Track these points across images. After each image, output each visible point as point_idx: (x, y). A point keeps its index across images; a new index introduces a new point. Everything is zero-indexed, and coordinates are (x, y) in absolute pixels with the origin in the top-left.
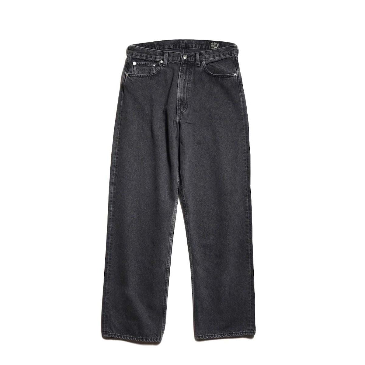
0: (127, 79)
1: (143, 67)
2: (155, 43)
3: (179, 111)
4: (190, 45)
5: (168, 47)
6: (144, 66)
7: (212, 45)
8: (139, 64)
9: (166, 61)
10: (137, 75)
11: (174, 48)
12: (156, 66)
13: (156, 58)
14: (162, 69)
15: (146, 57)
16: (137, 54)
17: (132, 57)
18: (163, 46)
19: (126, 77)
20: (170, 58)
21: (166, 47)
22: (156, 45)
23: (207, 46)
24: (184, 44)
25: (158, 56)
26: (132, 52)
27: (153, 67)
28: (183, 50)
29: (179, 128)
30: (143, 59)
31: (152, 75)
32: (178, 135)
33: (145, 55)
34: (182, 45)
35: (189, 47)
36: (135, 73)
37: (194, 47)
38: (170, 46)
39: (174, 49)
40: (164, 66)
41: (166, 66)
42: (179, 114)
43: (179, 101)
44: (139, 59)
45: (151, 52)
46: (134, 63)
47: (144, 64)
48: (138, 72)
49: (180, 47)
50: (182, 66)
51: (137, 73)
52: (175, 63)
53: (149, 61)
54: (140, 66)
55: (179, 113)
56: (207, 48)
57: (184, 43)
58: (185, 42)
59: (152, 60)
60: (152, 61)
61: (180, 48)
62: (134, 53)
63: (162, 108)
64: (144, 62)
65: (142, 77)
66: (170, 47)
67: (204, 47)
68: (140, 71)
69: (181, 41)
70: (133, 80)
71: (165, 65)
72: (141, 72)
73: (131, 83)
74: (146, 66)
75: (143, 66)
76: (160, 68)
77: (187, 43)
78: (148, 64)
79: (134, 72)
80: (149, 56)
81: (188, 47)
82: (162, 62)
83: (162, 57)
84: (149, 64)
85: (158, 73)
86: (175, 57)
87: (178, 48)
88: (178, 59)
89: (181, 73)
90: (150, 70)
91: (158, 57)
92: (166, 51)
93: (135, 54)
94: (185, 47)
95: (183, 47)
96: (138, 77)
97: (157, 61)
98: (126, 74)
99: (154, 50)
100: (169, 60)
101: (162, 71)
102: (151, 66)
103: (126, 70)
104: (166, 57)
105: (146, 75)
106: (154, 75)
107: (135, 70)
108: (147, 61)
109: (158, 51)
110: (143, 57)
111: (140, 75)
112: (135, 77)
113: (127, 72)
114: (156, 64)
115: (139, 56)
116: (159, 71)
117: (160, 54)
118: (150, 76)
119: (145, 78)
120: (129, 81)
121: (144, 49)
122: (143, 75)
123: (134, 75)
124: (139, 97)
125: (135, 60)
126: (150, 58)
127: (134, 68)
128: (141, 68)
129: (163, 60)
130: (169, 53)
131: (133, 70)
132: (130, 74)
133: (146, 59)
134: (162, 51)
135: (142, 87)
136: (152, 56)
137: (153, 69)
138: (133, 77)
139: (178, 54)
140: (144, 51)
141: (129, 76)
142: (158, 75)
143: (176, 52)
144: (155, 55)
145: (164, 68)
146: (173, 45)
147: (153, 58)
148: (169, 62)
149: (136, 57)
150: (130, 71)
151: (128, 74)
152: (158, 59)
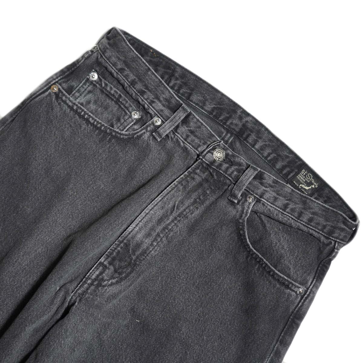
0: (46, 97)
1: (108, 101)
2: (178, 69)
3: (97, 273)
4: (253, 137)
5: (200, 101)
6: (112, 100)
7: (300, 177)
9: (167, 129)
10: (78, 107)
11: (211, 113)
12: (138, 121)
13: (152, 102)
14: (146, 138)
15: (133, 83)
16: (113, 59)
17: (97, 58)
18: (192, 90)
19: (49, 91)
20: (183, 129)
21: (195, 98)
22: (177, 75)
23: (288, 169)
24: (240, 124)
25: (160, 101)
27: (131, 116)
28: (229, 135)
29: (59, 315)
30: (122, 82)
31: (114, 134)
32: (46, 329)
33: (132, 77)
34: (234, 122)
35: (246, 139)
36: (76, 98)
37: (257, 147)
38: (207, 103)
39: (211, 116)
40: (153, 135)
41: (159, 140)
42: (89, 282)
43: (122, 245)
44: (111, 74)
45: (150, 82)
46: (95, 76)
47: (113, 95)
48: (89, 102)
49: (227, 121)
50: (194, 172)
51: (81, 101)
52: (185, 149)
53: (131, 96)
54: (102, 92)
55: (94, 277)
56: (284, 172)
57: (244, 120)
58: (247, 122)
59: (140, 100)
60: (139, 102)
61: (225, 123)
64: (119, 92)
65: (87, 121)
66: (204, 104)
67: (279, 165)
68: (95, 102)
69: (239, 112)
70: (57, 109)
71: (160, 136)
72: (92, 107)
73: (48, 112)
74: (117, 102)
75: (109, 98)
76: (144, 133)
77: (249, 125)
78: (124, 102)
79: (77, 94)
80: (139, 86)
81: (244, 136)
82: (159, 123)
83: (167, 112)
84: (127, 105)
85: (129, 138)
86: (195, 136)
87: (222, 121)
88: (199, 146)
89: (180, 182)
90: (118, 120)
91: (159, 104)
92: (186, 107)
93: (110, 57)
95: (234, 129)
96: (76, 112)
97: (149, 113)
98: (56, 84)
99: (161, 82)
100: (179, 131)
101: (143, 143)
102: (125, 112)
103: (61, 77)
104: (174, 120)
105: (98, 122)
106: (115, 137)
107: (84, 92)
108: (127, 95)
109: (167, 92)
110: (124, 77)
111: (85, 112)
112: (69, 106)
113: (60, 82)
114: (142, 117)
115: (116, 69)
116: (135, 136)
117: (169, 104)
118: (106, 132)
119: (90, 128)
120: (46, 107)
121: (139, 60)
122: (91, 117)
123: (70, 101)
124: (36, 160)
125: (102, 70)
126: (138, 92)
127: (84, 86)
128: (102, 97)
129: (163, 120)
130: (191, 117)
131: (80, 88)
132: (62, 92)
133: (126, 87)
134: (178, 101)
135: (66, 142)
136: (145, 92)
137: (125, 121)
138: (62, 103)
139: (208, 133)
140: (139, 67)
141: (57, 95)
142: (126, 144)
143: (207, 126)
144: (157, 94)
145: (150, 140)
146: (215, 105)
147: (146, 100)
148: (174, 137)
149: (107, 64)
150: (71, 86)
151: (59, 89)
152: (155, 112)
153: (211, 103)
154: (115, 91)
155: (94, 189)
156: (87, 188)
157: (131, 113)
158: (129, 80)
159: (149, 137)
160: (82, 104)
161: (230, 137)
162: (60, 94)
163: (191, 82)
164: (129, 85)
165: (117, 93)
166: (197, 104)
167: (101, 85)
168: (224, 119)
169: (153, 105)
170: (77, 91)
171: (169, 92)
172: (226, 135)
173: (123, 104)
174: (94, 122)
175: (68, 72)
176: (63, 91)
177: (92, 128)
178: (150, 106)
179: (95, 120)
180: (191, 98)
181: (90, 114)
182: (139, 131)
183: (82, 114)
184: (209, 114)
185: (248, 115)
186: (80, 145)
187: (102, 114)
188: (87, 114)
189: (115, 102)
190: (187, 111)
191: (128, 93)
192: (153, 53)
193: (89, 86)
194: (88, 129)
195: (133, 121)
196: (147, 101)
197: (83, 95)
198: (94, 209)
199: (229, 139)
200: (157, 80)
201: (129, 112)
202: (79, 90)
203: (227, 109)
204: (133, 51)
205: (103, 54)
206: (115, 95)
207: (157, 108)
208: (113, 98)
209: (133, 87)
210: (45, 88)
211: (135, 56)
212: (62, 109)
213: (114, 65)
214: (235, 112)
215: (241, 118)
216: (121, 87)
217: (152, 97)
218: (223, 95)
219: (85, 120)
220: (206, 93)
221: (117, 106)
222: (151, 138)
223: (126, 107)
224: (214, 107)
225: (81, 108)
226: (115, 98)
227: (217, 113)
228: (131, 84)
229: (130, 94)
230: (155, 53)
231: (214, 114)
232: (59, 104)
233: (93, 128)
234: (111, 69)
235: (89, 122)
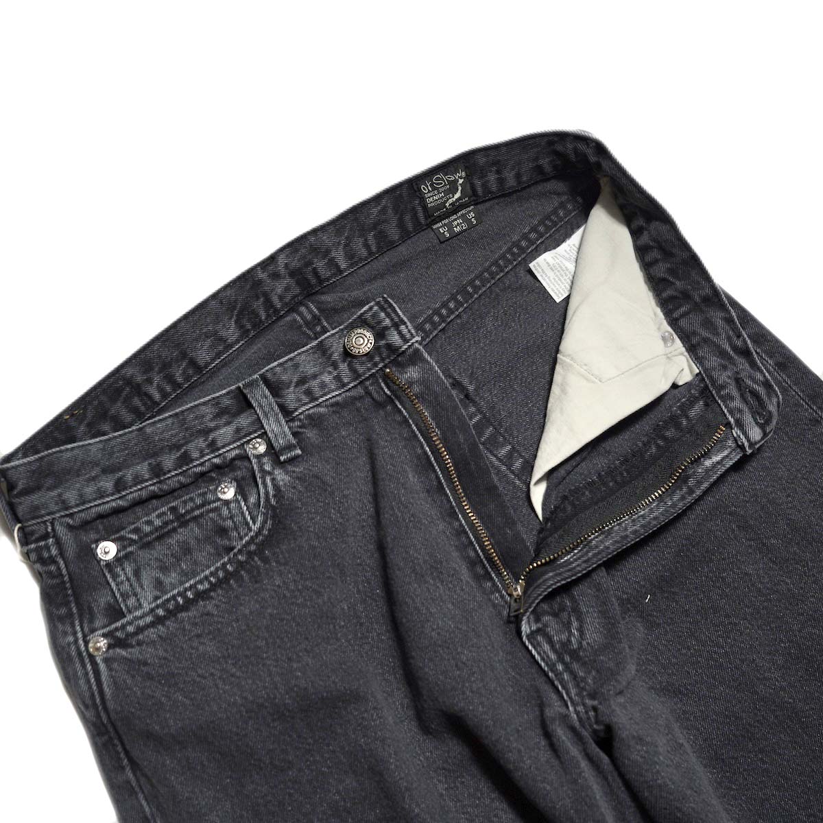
0: (110, 669)
1: (172, 541)
6: (174, 530)
8: (134, 537)
10: (163, 605)
12: (241, 491)
13: (213, 446)
15: (157, 471)
17: (71, 527)
19: (99, 660)
25: (217, 428)
26: (54, 493)
27: (227, 503)
30: (144, 494)
33: (143, 469)
36: (140, 606)
40: (287, 461)
41: (298, 452)
45: (167, 435)
46: (108, 550)
47: (166, 523)
48: (158, 583)
51: (150, 598)
52: (336, 407)
53: (183, 486)
54: (148, 545)
59: (199, 469)
60: (203, 474)
62: (71, 496)
64: (164, 509)
65: (200, 595)
68: (164, 569)
70: (149, 653)
71: (290, 446)
72: (173, 577)
73: (149, 677)
74: (182, 520)
75: (168, 534)
78: (190, 505)
79: (132, 601)
80: (168, 461)
82: (262, 449)
83: (244, 421)
84: (198, 501)
85: (274, 517)
90: (223, 531)
91: (223, 431)
92: (247, 380)
93: (81, 496)
96: (171, 614)
97: (233, 459)
98: (89, 640)
99: (176, 414)
100: (291, 407)
101: (294, 488)
102: (212, 510)
103: (77, 623)
104: (267, 409)
105: (212, 574)
107: (131, 585)
108: (176, 494)
109: (203, 408)
110: (135, 485)
111: (179, 594)
112: (152, 625)
113: (86, 629)
114: (236, 480)
115: (112, 494)
116: (273, 502)
117: (228, 413)
119: (218, 595)
120: (133, 677)
122: (196, 584)
123: (141, 618)
124: (246, 735)
125: (101, 527)
126: (180, 467)
127: (119, 580)
128: (159, 550)
129: (259, 433)
130: (269, 375)
131: (119, 590)
132: (117, 629)
133: (160, 490)
134: (228, 393)
135: (229, 656)
136: (186, 452)
137: (231, 518)
138: (141, 637)
140: (126, 449)
141: (116, 642)
142: (285, 529)
144: (200, 432)
147: (202, 456)
149: (93, 510)
150: (106, 609)
151: (104, 636)
152: (232, 447)
154: (159, 516)
157: (219, 499)
158: (147, 476)
159: (287, 473)
160: (156, 598)
162: (119, 634)
164: (157, 482)
165: (164, 513)
167: (132, 542)
169: (219, 444)
170: (124, 601)
171: (204, 404)
173: (193, 510)
174: (210, 582)
175: (73, 605)
176: (113, 626)
177: (220, 592)
178: (220, 452)
179: (206, 578)
181: (187, 585)
182: (266, 490)
183: (181, 602)
186: (248, 626)
187: (196, 563)
188: (185, 592)
189: (180, 527)
190: (257, 381)
191: (174, 491)
192: (72, 415)
193: (123, 569)
194: (220, 601)
195: (237, 501)
196: (207, 454)
197: (138, 590)
200: (170, 421)
201: (214, 502)
202: (122, 595)
206: (166, 518)
207: (229, 438)
208: (170, 527)
209: (165, 474)
210: (89, 667)
212: (153, 642)
213: (101, 494)
216: (154, 501)
217: (201, 442)
219: (197, 601)
221: (192, 525)
222: (290, 468)
223: (203, 505)
225: (168, 600)
226: (172, 521)
228: (158, 476)
229: (177, 485)
230: (76, 410)
232: (139, 644)
233: (222, 589)
234: (107, 506)
235: (205, 592)
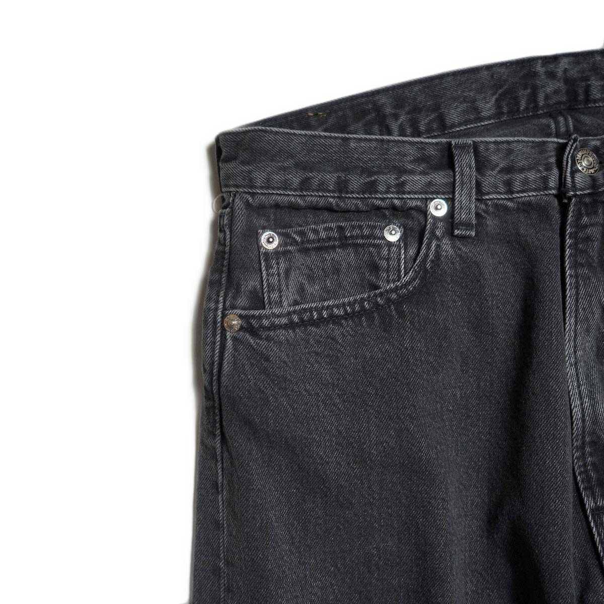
0: (235, 349)
4: (596, 85)
5: (464, 112)
6: (333, 247)
8: (298, 238)
9: (468, 204)
10: (299, 313)
11: (499, 114)
12: (405, 237)
13: (400, 188)
14: (451, 252)
15: (342, 187)
17: (248, 205)
18: (437, 108)
19: (228, 335)
20: (491, 178)
21: (454, 115)
22: (388, 110)
24: (560, 85)
25: (412, 172)
26: (246, 168)
27: (390, 244)
28: (561, 119)
30: (322, 202)
31: (394, 296)
33: (331, 178)
34: (549, 90)
35: (588, 99)
36: (280, 304)
38: (480, 104)
39: (505, 118)
40: (457, 236)
41: (472, 234)
43: (588, 449)
44: (293, 207)
45: (365, 157)
46: (269, 241)
47: (329, 239)
48: (301, 290)
50: (579, 227)
51: (291, 300)
52: (527, 207)
53: (358, 211)
54: (305, 251)
57: (560, 73)
58: (565, 70)
59: (378, 203)
60: (378, 208)
61: (536, 107)
62: (259, 177)
63: (477, 500)
64: (333, 225)
65: (333, 319)
66: (477, 110)
68: (311, 278)
69: (539, 69)
70: (274, 351)
71: (468, 226)
72: (313, 289)
73: (265, 371)
74: (344, 242)
75: (327, 249)
76: (438, 246)
77: (574, 73)
78: (356, 232)
79: (275, 296)
80: (356, 181)
81: (581, 97)
82: (444, 210)
83: (439, 178)
84: (366, 232)
85: (423, 279)
86: (522, 170)
87: (527, 109)
88: (545, 180)
89: (575, 265)
90: (375, 268)
91: (417, 178)
92: (461, 141)
93: (268, 180)
94: (564, 99)
95: (559, 103)
96: (303, 323)
97: (411, 208)
98: (226, 315)
99: (382, 141)
100: (485, 189)
101: (453, 263)
102: (375, 246)
103: (222, 294)
104: (465, 179)
105: (349, 303)
106: (402, 299)
107: (279, 281)
108: (347, 215)
109: (408, 147)
110: (318, 191)
111: (316, 309)
112: (285, 327)
113: (228, 303)
114: (405, 228)
115: (295, 190)
116: (428, 266)
117: (428, 163)
118: (379, 305)
119: (348, 326)
120: (252, 365)
121: (317, 141)
122: (333, 306)
123: (279, 316)
124: (328, 463)
125: (272, 217)
126: (364, 193)
127: (271, 271)
128: (313, 259)
129: (447, 197)
130: (482, 147)
131: (268, 280)
132: (253, 316)
133: (337, 205)
134: (437, 144)
135: (337, 385)
136: (375, 181)
137: (388, 260)
138: (272, 333)
139: (532, 147)
140: (325, 152)
141: (249, 328)
142: (428, 294)
143: (520, 139)
144: (395, 167)
145: (460, 249)
146: (493, 94)
147: (387, 192)
148: (486, 205)
149: (274, 197)
150: (251, 292)
151: (241, 316)
152: (416, 196)
153: (485, 98)
154: (325, 229)
155: (451, 411)
156: (443, 420)
157: (384, 238)
158: (331, 188)
159: (453, 247)
160: (296, 303)
161: (566, 120)
162: (253, 322)
163: (421, 98)
164: (338, 197)
165: (331, 229)
166: (466, 122)
167: (295, 242)
168: (528, 103)
169: (407, 188)
170: (269, 292)
171: (411, 143)
172: (557, 123)
173: (357, 237)
174: (345, 310)
175: (224, 276)
176: (252, 312)
177: (350, 322)
178: (405, 196)
179: (344, 305)
180: (448, 122)
181: (326, 304)
182: (427, 252)
183: (315, 317)
184: (499, 118)
185: (555, 59)
186: (364, 367)
187: (340, 285)
188: (322, 309)
189: (339, 247)
190: (469, 146)
191: (348, 211)
192: (316, 115)
193: (278, 264)
194: (347, 331)
195: (399, 247)
196: (392, 193)
197: (284, 287)
198: (480, 439)
199: (567, 125)
200: (374, 144)
201: (379, 238)
202: (269, 285)
203: (517, 83)
204: (295, 134)
205: (251, 187)
206: (332, 234)
207: (418, 187)
208: (331, 243)
209: (347, 193)
210: (218, 338)
211: (304, 140)
212: (281, 343)
213: (286, 186)
214: (534, 75)
215: (551, 75)
216: (326, 214)
217: (391, 179)
218: (489, 67)
219: (328, 322)
220: (463, 92)
221: (351, 250)
222: (458, 243)
223: (368, 237)
224: (497, 100)
225: (305, 310)
226: (335, 239)
227: (508, 105)
228: (340, 192)
229: (353, 208)
230: (320, 112)
231: (505, 110)
232: (268, 339)
233: (353, 321)
234: (286, 198)
235: (337, 317)
